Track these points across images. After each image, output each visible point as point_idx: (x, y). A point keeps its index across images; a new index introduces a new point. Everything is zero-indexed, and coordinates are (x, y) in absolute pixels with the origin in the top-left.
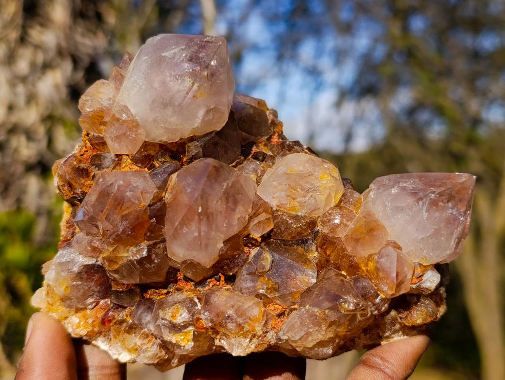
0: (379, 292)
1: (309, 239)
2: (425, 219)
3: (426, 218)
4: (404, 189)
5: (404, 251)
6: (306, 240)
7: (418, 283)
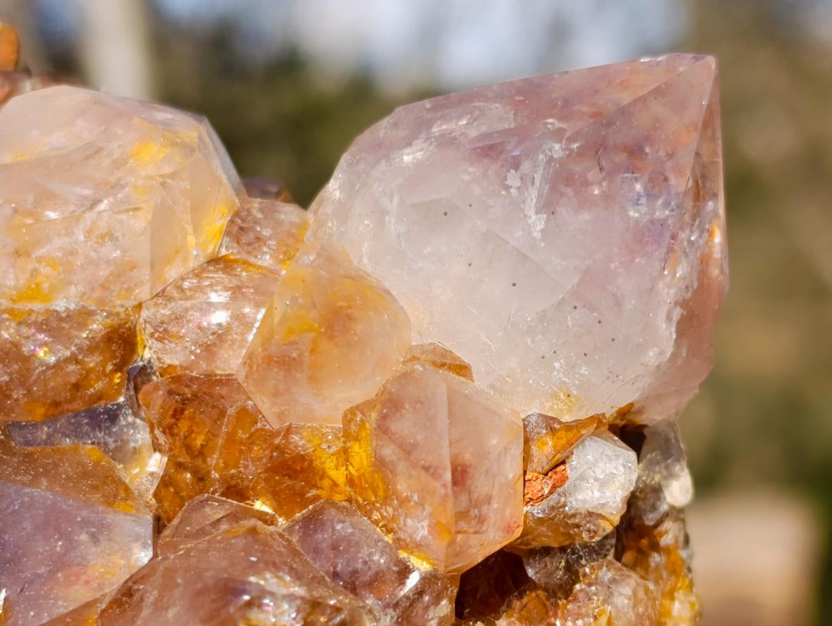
0: (403, 555)
1: (120, 406)
2: (537, 235)
3: (542, 231)
4: (448, 141)
5: (480, 381)
6: (107, 411)
7: (555, 496)
